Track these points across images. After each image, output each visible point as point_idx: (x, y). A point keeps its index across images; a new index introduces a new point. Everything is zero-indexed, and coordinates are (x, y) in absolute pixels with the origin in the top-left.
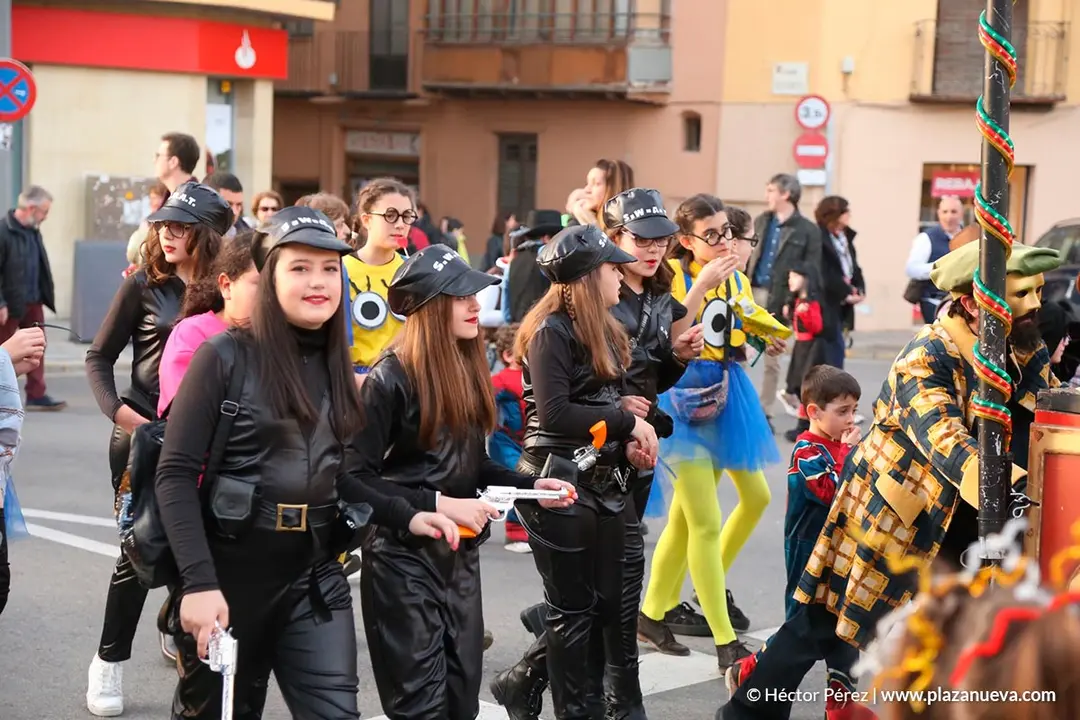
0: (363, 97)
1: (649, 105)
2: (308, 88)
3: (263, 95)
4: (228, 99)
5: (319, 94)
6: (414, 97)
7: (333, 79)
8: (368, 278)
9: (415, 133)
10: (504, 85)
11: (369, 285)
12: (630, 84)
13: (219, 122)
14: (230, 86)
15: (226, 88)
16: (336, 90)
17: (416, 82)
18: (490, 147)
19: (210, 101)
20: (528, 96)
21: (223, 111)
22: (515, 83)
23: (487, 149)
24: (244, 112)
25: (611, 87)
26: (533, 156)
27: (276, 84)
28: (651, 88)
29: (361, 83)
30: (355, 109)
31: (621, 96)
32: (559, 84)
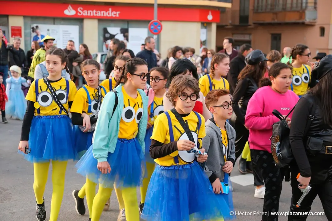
0: (238, 26)
1: (311, 25)
2: (224, 24)
3: (214, 26)
4: (206, 27)
5: (227, 26)
6: (250, 25)
7: (230, 22)
8: (296, 72)
9: (250, 34)
10: (273, 22)
11: (296, 74)
12: (306, 20)
13: (203, 33)
14: (206, 24)
15: (205, 25)
16: (231, 25)
17: (251, 22)
18: (269, 37)
19: (202, 28)
20: (279, 24)
21: (204, 30)
22: (276, 21)
23: (268, 37)
24: (209, 31)
25: (301, 21)
26: (280, 39)
27: (217, 23)
28: (311, 21)
29: (237, 22)
30: (235, 29)
31: (303, 24)
32: (287, 20)
